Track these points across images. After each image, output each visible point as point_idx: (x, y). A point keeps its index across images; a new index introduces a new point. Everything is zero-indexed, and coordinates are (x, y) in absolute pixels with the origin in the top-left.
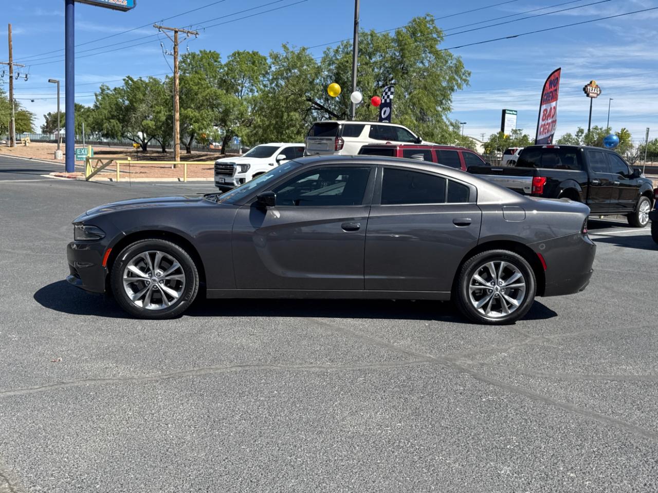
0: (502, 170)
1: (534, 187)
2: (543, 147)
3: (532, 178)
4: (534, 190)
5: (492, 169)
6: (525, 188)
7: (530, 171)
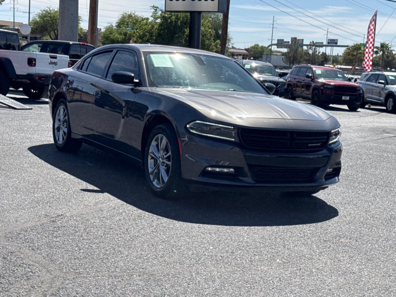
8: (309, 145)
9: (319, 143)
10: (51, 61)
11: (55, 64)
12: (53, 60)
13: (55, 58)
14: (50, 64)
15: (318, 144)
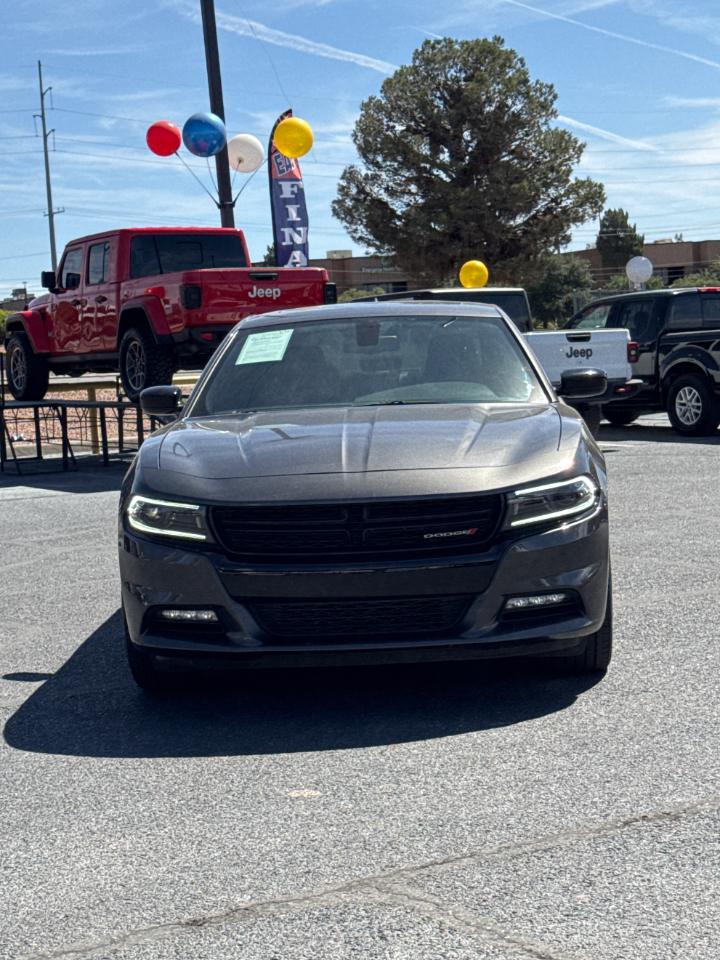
8: (425, 536)
9: (467, 528)
10: (571, 348)
11: (587, 353)
12: (579, 346)
13: (585, 338)
14: (569, 356)
15: (469, 532)
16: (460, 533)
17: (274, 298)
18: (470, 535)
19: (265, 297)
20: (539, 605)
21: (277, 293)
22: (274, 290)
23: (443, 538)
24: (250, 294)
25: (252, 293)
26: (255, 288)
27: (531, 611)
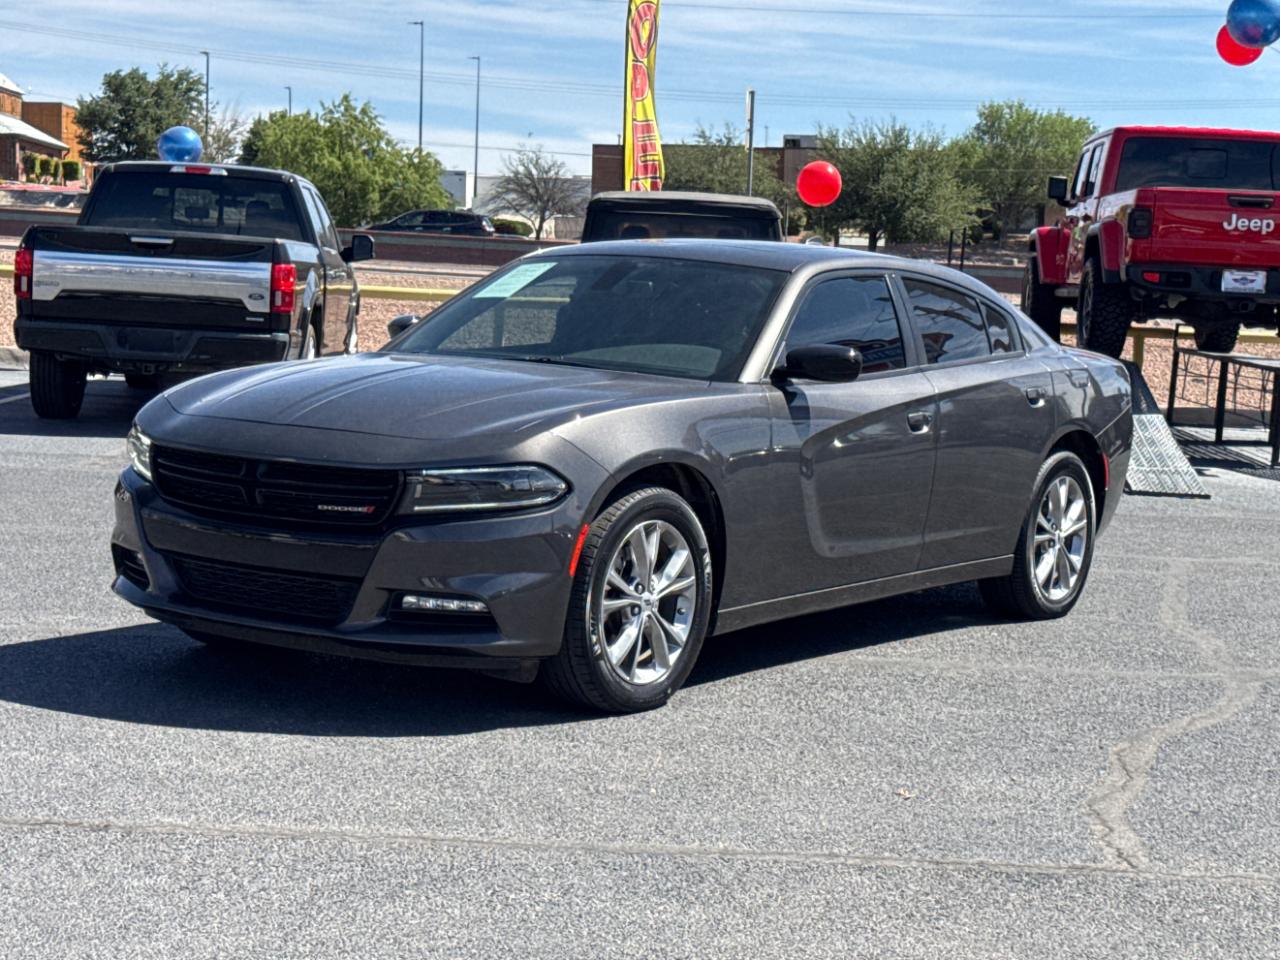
0: (170, 241)
1: (279, 295)
2: (175, 170)
3: (268, 266)
4: (278, 302)
5: (134, 239)
6: (250, 297)
7: (260, 246)
8: (320, 507)
9: (364, 505)
15: (365, 510)
16: (355, 509)
17: (1264, 232)
18: (366, 514)
19: (1249, 229)
20: (453, 611)
21: (1268, 225)
22: (1265, 222)
23: (337, 511)
24: (1225, 225)
25: (1230, 224)
26: (1234, 217)
27: (440, 615)
